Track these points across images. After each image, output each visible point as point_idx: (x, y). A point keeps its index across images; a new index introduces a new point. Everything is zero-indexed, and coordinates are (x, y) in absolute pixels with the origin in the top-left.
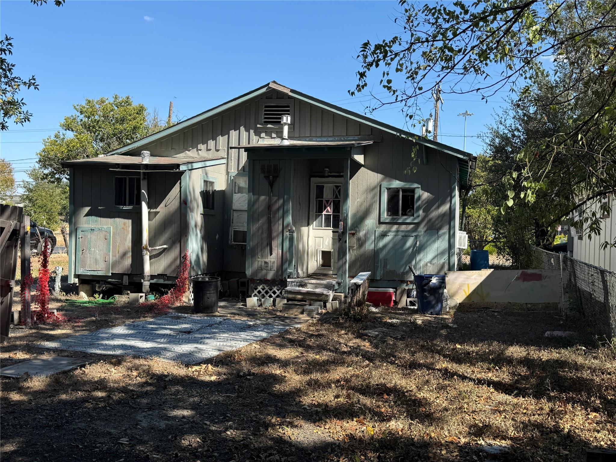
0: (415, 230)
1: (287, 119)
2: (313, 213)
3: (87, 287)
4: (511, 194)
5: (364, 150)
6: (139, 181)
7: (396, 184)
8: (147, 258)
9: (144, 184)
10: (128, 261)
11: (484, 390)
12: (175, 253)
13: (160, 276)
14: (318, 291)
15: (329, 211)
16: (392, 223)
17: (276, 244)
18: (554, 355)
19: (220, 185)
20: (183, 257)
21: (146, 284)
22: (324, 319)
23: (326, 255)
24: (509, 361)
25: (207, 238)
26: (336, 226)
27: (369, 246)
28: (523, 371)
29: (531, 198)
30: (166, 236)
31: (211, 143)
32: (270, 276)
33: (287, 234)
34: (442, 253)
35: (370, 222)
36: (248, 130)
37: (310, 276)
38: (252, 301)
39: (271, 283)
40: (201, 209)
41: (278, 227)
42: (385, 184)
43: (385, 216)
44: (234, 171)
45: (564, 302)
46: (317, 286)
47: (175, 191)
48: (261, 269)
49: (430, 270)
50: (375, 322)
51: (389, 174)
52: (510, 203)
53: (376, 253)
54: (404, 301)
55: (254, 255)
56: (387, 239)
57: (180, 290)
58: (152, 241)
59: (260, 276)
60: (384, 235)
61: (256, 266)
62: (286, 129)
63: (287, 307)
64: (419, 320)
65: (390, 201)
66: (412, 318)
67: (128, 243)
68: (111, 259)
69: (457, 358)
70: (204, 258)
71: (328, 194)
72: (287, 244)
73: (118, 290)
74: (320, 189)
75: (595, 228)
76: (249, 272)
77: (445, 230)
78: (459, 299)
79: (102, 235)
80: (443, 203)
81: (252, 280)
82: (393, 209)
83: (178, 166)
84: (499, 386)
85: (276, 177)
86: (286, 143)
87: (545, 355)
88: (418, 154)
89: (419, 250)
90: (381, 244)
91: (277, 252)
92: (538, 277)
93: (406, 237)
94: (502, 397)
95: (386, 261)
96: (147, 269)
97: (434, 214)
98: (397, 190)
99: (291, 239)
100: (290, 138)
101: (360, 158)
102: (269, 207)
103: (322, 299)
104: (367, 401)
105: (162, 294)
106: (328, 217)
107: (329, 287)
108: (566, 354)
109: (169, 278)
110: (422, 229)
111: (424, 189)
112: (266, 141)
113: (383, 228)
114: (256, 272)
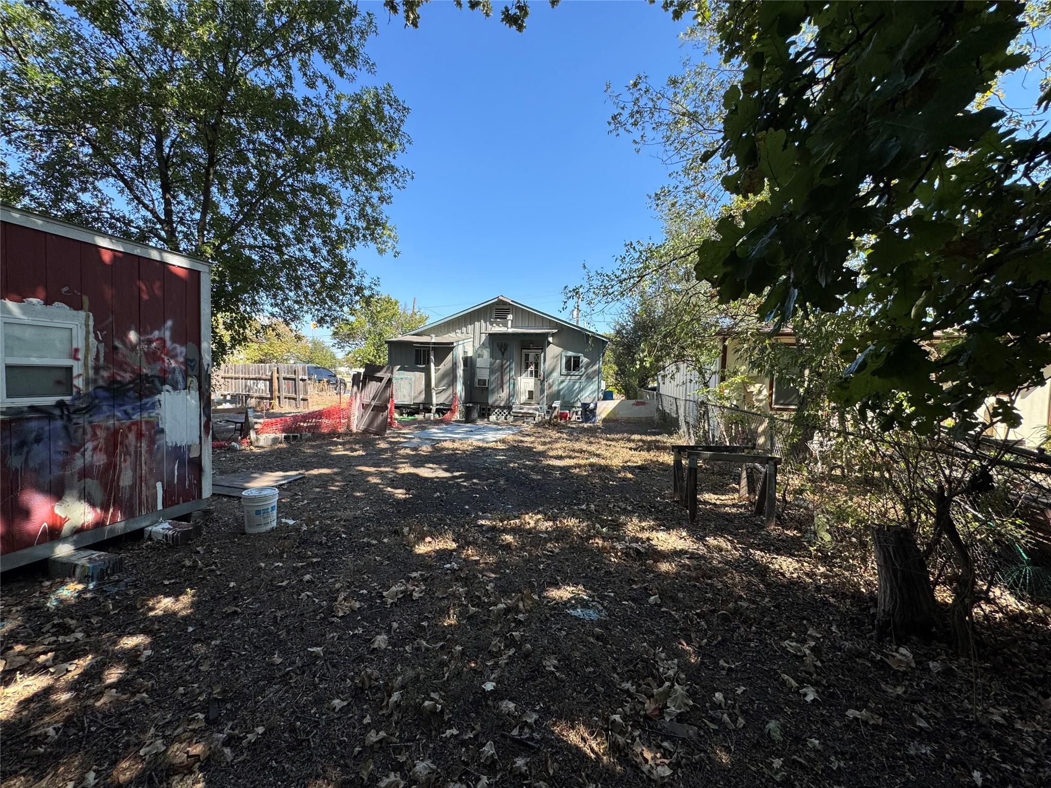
0: (580, 379)
1: (510, 317)
2: (523, 370)
3: (398, 411)
4: (638, 363)
5: (553, 335)
6: (429, 351)
7: (570, 353)
8: (434, 394)
9: (432, 353)
10: (423, 396)
11: (625, 450)
12: (450, 391)
13: (441, 404)
14: (531, 411)
15: (532, 368)
16: (567, 375)
17: (506, 387)
18: (654, 438)
19: (470, 354)
20: (454, 394)
21: (434, 409)
22: (537, 425)
23: (531, 393)
24: (633, 441)
25: (465, 383)
26: (536, 376)
27: (555, 388)
28: (641, 444)
29: (648, 365)
30: (445, 382)
31: (464, 329)
32: (502, 404)
33: (512, 381)
34: (594, 392)
35: (556, 374)
36: (485, 322)
37: (524, 404)
38: (493, 418)
39: (503, 408)
40: (462, 367)
41: (506, 378)
42: (563, 354)
43: (564, 372)
44: (477, 345)
45: (656, 416)
46: (529, 409)
47: (450, 357)
48: (496, 400)
49: (587, 401)
50: (564, 427)
51: (566, 348)
52: (638, 367)
53: (559, 391)
54: (574, 417)
55: (493, 392)
56: (564, 384)
57: (453, 412)
58: (437, 386)
59: (496, 404)
60: (562, 382)
61: (494, 399)
62: (510, 322)
63: (515, 421)
64: (586, 425)
65: (566, 363)
66: (581, 425)
67: (423, 386)
68: (413, 395)
69: (608, 440)
70: (463, 394)
71: (531, 359)
72: (512, 386)
73: (417, 411)
74: (527, 356)
75: (672, 378)
76: (490, 401)
77: (596, 378)
78: (603, 416)
79: (407, 381)
80: (595, 364)
81: (492, 406)
82: (568, 367)
83: (452, 343)
84: (631, 449)
85: (505, 350)
86: (510, 330)
87: (649, 438)
88: (593, 342)
89: (581, 390)
90: (561, 387)
91: (506, 391)
92: (643, 403)
93: (575, 383)
94: (633, 452)
95: (564, 395)
96: (434, 401)
97: (590, 370)
98: (570, 357)
99: (514, 384)
100: (512, 327)
101: (550, 339)
102: (502, 366)
103: (533, 416)
104: (576, 454)
105: (444, 414)
106: (531, 372)
107: (536, 409)
108: (658, 438)
109: (447, 405)
110: (583, 378)
111: (585, 356)
112: (498, 329)
113: (562, 378)
114: (494, 402)
